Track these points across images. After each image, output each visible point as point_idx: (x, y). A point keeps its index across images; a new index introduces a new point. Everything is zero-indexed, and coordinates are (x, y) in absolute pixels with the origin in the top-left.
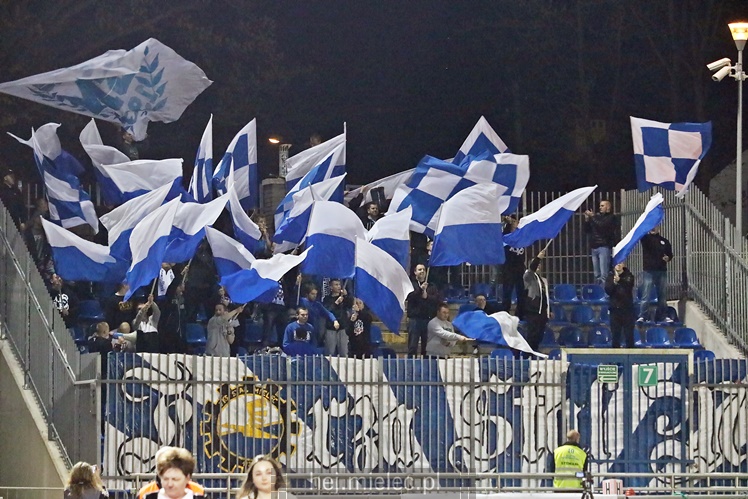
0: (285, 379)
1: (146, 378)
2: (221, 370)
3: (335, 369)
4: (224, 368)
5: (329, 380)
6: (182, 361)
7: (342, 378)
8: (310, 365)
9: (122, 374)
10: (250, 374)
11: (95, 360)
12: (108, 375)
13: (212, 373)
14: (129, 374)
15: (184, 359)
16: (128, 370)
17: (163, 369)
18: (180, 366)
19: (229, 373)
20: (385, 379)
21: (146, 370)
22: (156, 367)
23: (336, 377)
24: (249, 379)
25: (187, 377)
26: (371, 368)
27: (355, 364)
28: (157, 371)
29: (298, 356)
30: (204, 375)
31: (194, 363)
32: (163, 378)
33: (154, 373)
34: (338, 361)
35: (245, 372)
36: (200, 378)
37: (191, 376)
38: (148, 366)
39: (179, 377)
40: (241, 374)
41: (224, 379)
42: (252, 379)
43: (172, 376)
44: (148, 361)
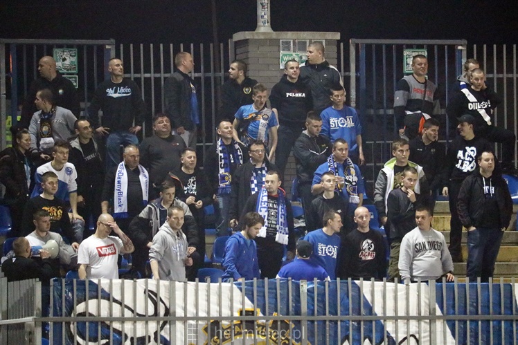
0: (298, 311)
1: (104, 313)
2: (208, 301)
3: (368, 298)
4: (214, 298)
5: (359, 314)
6: (154, 289)
7: (378, 310)
8: (334, 293)
9: (71, 308)
10: (249, 306)
11: (32, 290)
12: (51, 311)
13: (197, 306)
14: (80, 308)
15: (158, 286)
16: (79, 302)
17: (128, 301)
18: (152, 296)
19: (220, 305)
20: (439, 313)
21: (104, 303)
22: (118, 298)
23: (370, 309)
24: (248, 313)
25: (162, 311)
26: (419, 296)
27: (396, 292)
28: (120, 303)
29: (316, 280)
30: (185, 309)
31: (172, 291)
32: (128, 314)
33: (116, 307)
34: (373, 286)
35: (243, 303)
36: (179, 312)
37: (167, 312)
38: (107, 296)
39: (151, 311)
40: (237, 306)
41: (214, 314)
42: (252, 313)
43: (140, 310)
44: (107, 289)
